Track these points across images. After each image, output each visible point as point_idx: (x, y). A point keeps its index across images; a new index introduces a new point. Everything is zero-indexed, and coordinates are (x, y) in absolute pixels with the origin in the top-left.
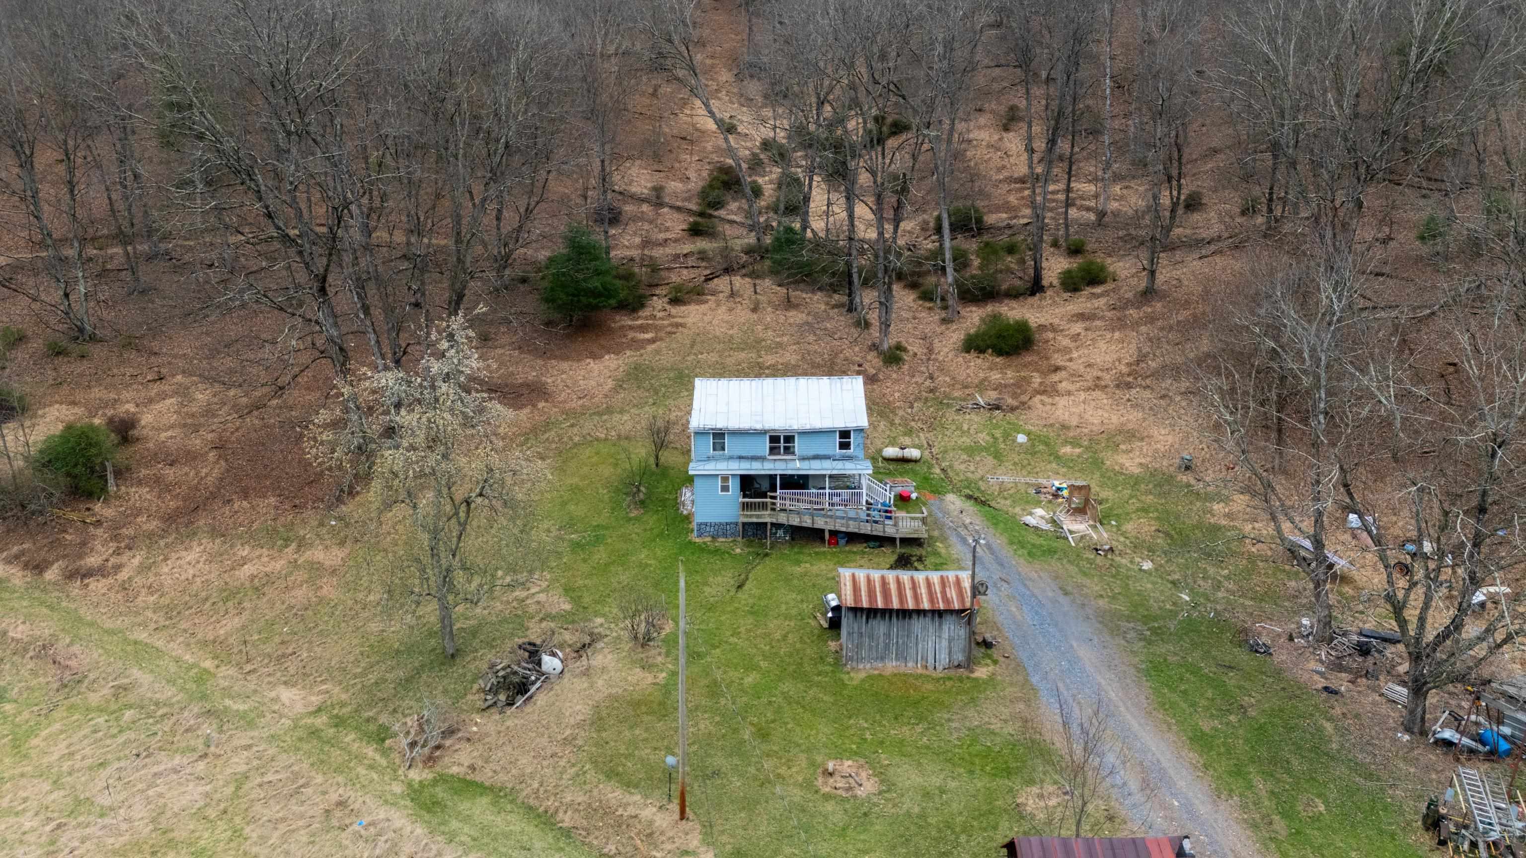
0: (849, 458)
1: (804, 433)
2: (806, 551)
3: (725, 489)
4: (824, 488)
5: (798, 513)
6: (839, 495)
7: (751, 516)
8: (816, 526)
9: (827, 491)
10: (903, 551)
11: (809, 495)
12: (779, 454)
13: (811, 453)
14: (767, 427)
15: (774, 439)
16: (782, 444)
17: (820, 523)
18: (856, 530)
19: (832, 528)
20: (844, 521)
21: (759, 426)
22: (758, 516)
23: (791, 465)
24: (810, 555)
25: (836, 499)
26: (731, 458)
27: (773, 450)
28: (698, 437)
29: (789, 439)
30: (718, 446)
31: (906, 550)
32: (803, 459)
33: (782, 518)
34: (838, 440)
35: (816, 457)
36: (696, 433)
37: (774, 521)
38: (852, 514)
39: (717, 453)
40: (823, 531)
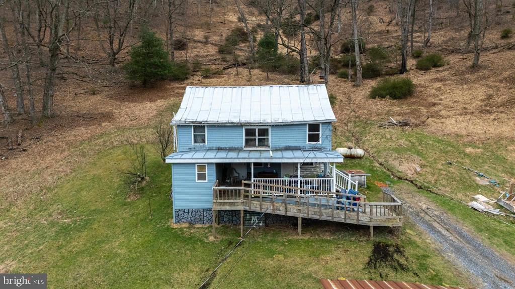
0: (319, 149)
1: (277, 126)
2: (280, 239)
3: (202, 177)
4: (296, 176)
5: (272, 201)
6: (309, 183)
7: (224, 204)
8: (289, 214)
9: (299, 179)
10: (378, 240)
11: (283, 182)
12: (255, 146)
13: (283, 145)
14: (243, 120)
15: (250, 133)
16: (257, 137)
17: (293, 211)
18: (329, 219)
19: (305, 216)
20: (316, 209)
21: (236, 120)
22: (231, 204)
23: (264, 155)
24: (283, 244)
25: (307, 187)
26: (210, 149)
27: (249, 142)
28: (181, 130)
29: (264, 132)
30: (199, 139)
31: (382, 239)
32: (276, 150)
33: (255, 206)
34: (307, 133)
35: (287, 149)
36: (179, 126)
37: (247, 208)
38: (324, 202)
39: (197, 144)
40: (296, 218)
